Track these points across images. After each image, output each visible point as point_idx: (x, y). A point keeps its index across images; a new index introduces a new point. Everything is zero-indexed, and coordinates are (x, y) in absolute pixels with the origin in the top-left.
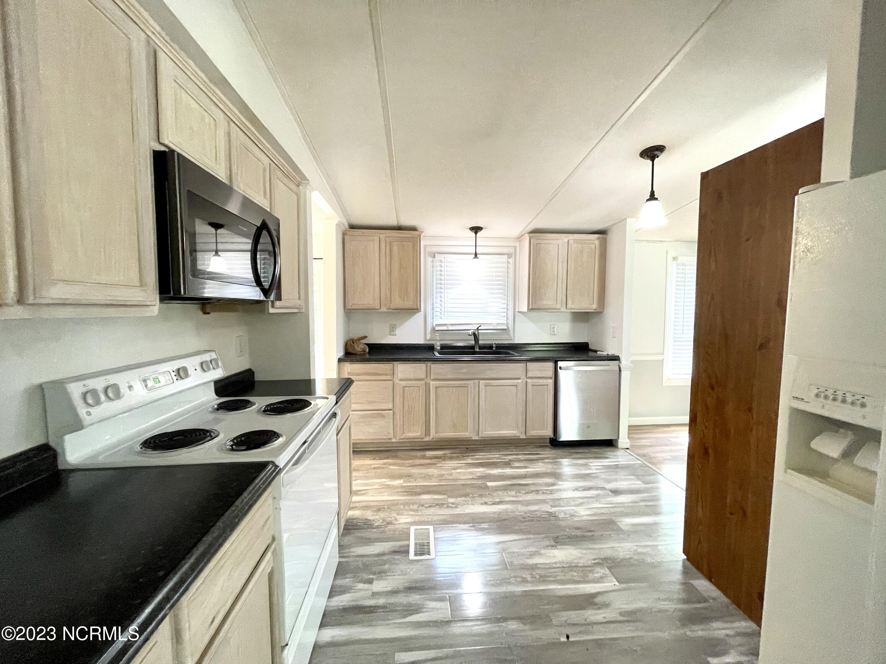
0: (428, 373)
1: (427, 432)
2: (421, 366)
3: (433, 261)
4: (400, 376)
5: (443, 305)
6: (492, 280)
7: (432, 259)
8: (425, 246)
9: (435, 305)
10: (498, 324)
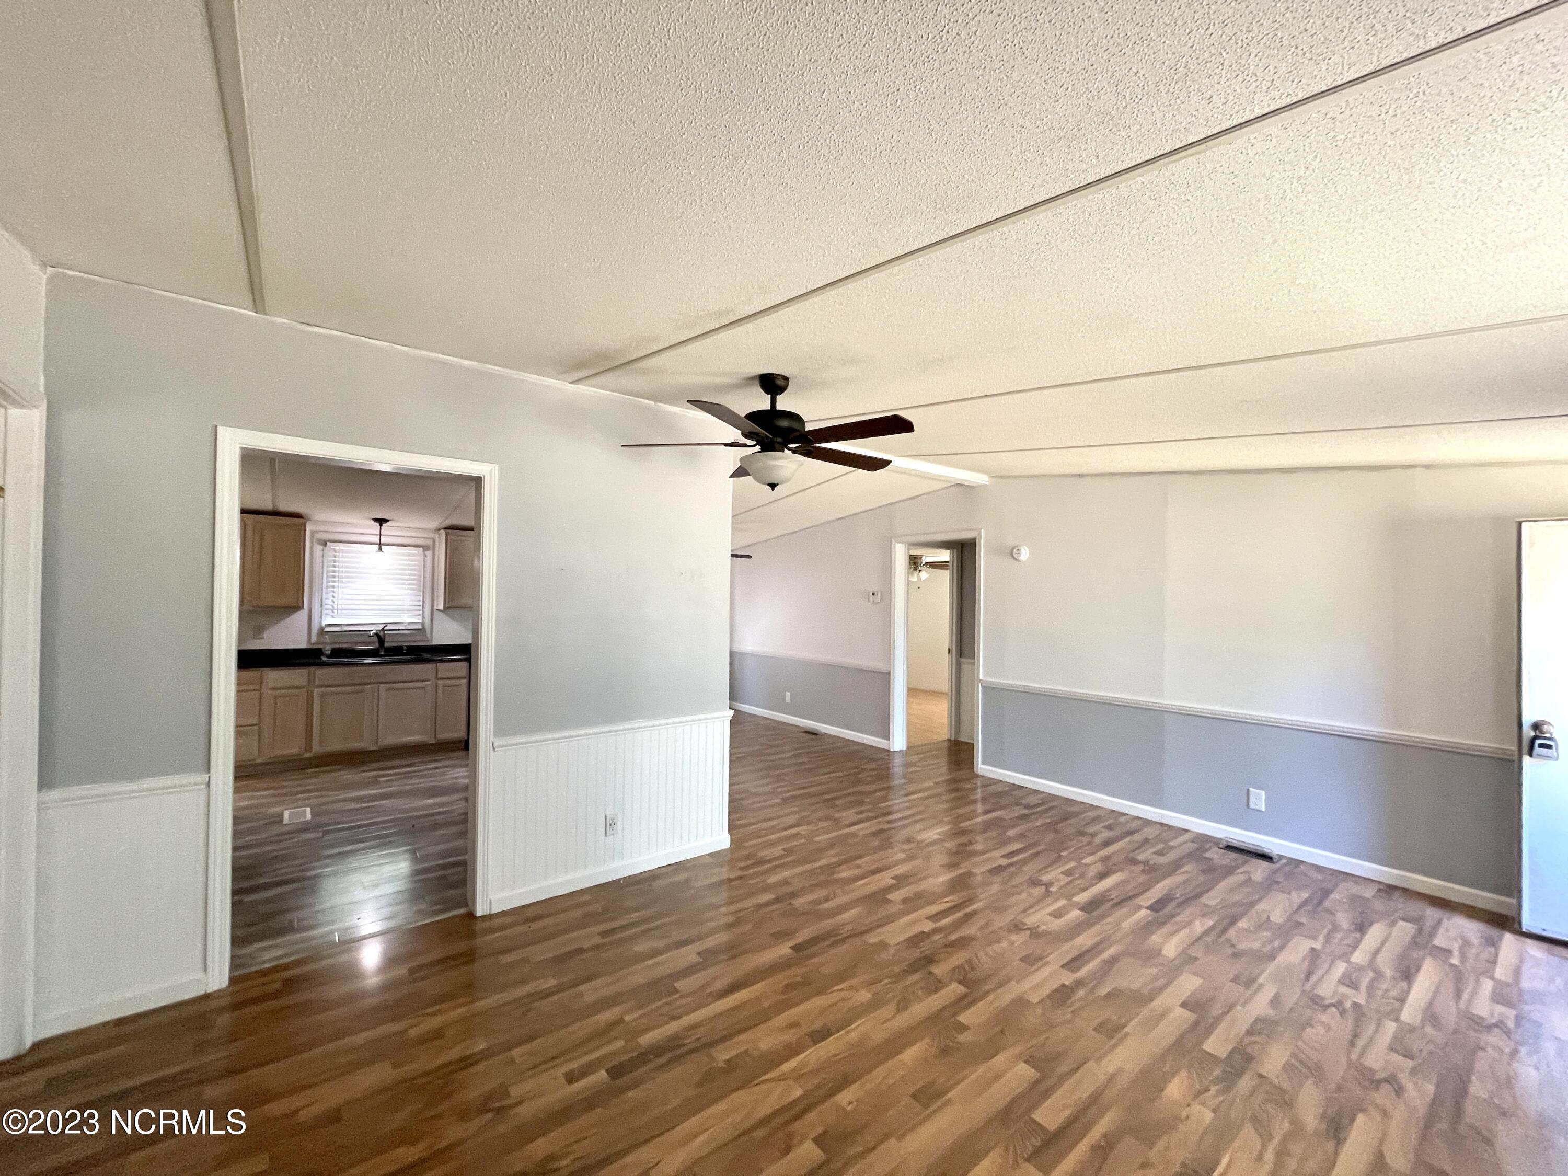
0: (311, 679)
1: (308, 747)
2: (304, 672)
3: (323, 550)
4: (271, 685)
5: (336, 600)
6: (405, 574)
7: (321, 547)
8: (313, 533)
9: (325, 602)
10: (410, 624)
